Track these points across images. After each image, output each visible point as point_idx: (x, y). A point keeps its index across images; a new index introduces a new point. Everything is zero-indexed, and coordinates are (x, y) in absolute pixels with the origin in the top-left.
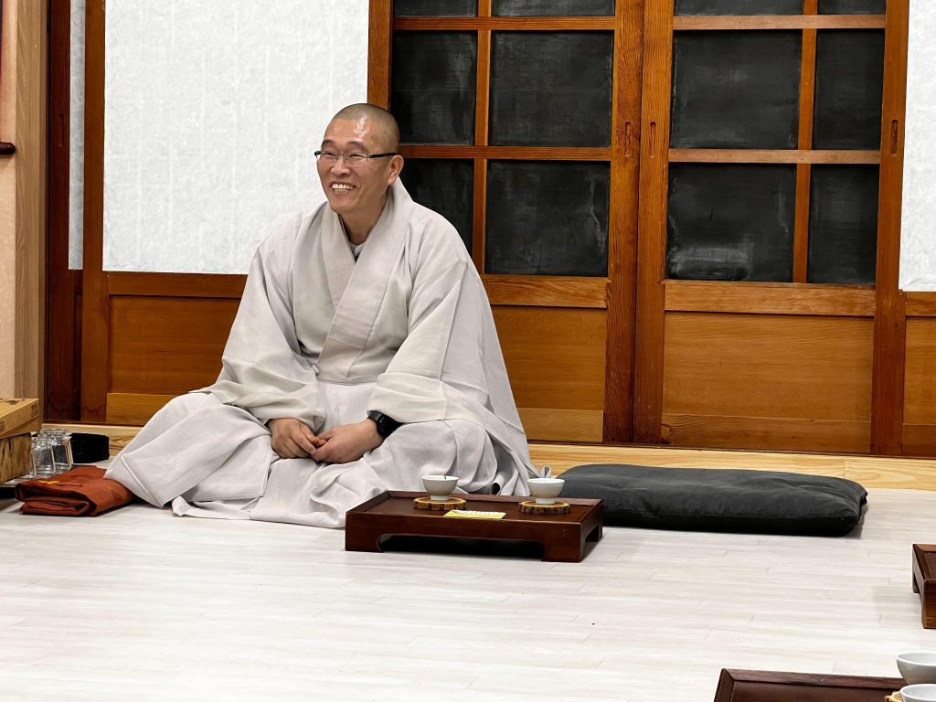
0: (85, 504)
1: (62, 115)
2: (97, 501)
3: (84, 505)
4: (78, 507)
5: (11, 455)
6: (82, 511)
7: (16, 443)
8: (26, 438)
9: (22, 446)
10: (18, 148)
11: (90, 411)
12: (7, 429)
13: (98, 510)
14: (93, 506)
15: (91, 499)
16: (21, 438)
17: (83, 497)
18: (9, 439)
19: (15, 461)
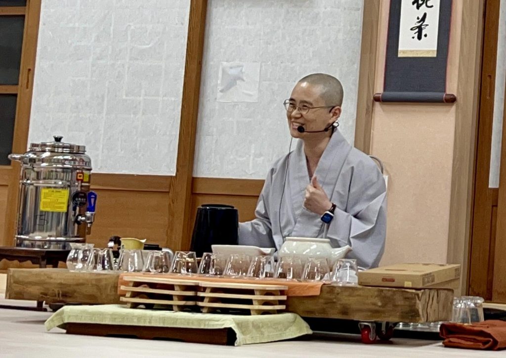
0: (490, 341)
1: (490, 76)
2: (499, 339)
3: (488, 342)
4: (485, 343)
5: (438, 302)
6: (487, 346)
7: (443, 294)
8: (450, 293)
9: (447, 298)
10: (458, 98)
11: (499, 294)
12: (437, 281)
13: (498, 346)
14: (495, 342)
15: (495, 337)
16: (446, 291)
17: (489, 335)
18: (438, 290)
19: (441, 309)
